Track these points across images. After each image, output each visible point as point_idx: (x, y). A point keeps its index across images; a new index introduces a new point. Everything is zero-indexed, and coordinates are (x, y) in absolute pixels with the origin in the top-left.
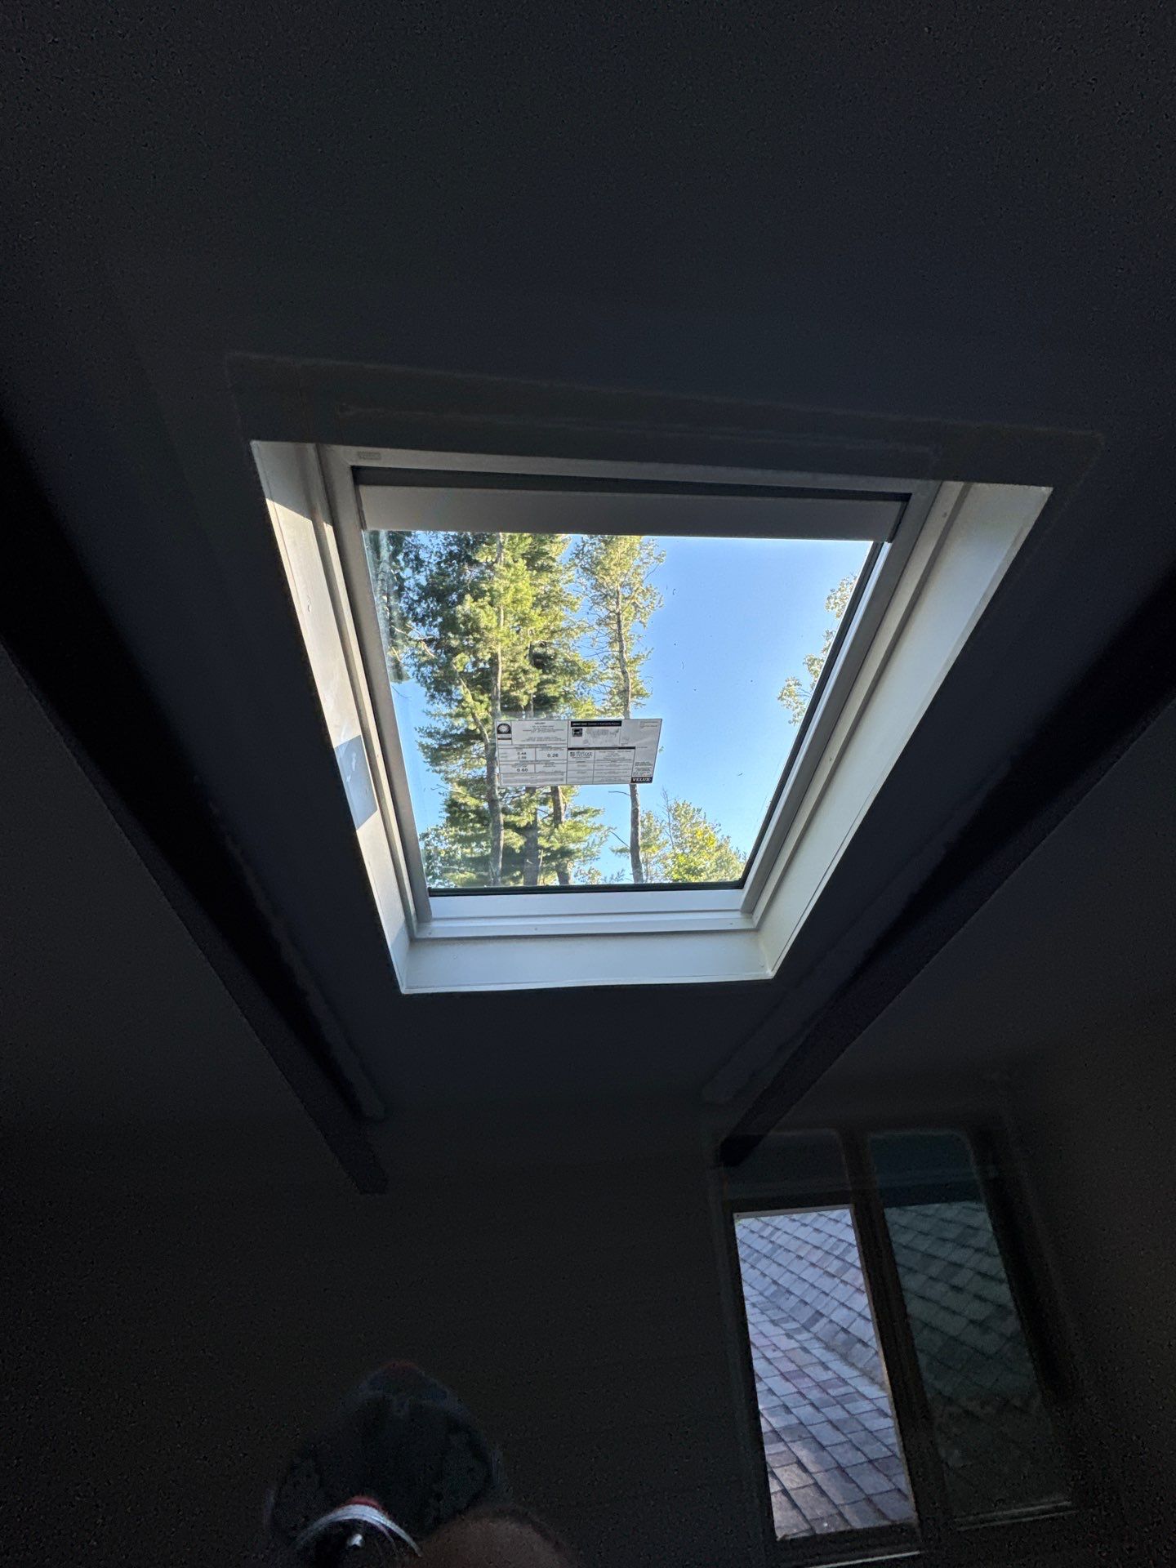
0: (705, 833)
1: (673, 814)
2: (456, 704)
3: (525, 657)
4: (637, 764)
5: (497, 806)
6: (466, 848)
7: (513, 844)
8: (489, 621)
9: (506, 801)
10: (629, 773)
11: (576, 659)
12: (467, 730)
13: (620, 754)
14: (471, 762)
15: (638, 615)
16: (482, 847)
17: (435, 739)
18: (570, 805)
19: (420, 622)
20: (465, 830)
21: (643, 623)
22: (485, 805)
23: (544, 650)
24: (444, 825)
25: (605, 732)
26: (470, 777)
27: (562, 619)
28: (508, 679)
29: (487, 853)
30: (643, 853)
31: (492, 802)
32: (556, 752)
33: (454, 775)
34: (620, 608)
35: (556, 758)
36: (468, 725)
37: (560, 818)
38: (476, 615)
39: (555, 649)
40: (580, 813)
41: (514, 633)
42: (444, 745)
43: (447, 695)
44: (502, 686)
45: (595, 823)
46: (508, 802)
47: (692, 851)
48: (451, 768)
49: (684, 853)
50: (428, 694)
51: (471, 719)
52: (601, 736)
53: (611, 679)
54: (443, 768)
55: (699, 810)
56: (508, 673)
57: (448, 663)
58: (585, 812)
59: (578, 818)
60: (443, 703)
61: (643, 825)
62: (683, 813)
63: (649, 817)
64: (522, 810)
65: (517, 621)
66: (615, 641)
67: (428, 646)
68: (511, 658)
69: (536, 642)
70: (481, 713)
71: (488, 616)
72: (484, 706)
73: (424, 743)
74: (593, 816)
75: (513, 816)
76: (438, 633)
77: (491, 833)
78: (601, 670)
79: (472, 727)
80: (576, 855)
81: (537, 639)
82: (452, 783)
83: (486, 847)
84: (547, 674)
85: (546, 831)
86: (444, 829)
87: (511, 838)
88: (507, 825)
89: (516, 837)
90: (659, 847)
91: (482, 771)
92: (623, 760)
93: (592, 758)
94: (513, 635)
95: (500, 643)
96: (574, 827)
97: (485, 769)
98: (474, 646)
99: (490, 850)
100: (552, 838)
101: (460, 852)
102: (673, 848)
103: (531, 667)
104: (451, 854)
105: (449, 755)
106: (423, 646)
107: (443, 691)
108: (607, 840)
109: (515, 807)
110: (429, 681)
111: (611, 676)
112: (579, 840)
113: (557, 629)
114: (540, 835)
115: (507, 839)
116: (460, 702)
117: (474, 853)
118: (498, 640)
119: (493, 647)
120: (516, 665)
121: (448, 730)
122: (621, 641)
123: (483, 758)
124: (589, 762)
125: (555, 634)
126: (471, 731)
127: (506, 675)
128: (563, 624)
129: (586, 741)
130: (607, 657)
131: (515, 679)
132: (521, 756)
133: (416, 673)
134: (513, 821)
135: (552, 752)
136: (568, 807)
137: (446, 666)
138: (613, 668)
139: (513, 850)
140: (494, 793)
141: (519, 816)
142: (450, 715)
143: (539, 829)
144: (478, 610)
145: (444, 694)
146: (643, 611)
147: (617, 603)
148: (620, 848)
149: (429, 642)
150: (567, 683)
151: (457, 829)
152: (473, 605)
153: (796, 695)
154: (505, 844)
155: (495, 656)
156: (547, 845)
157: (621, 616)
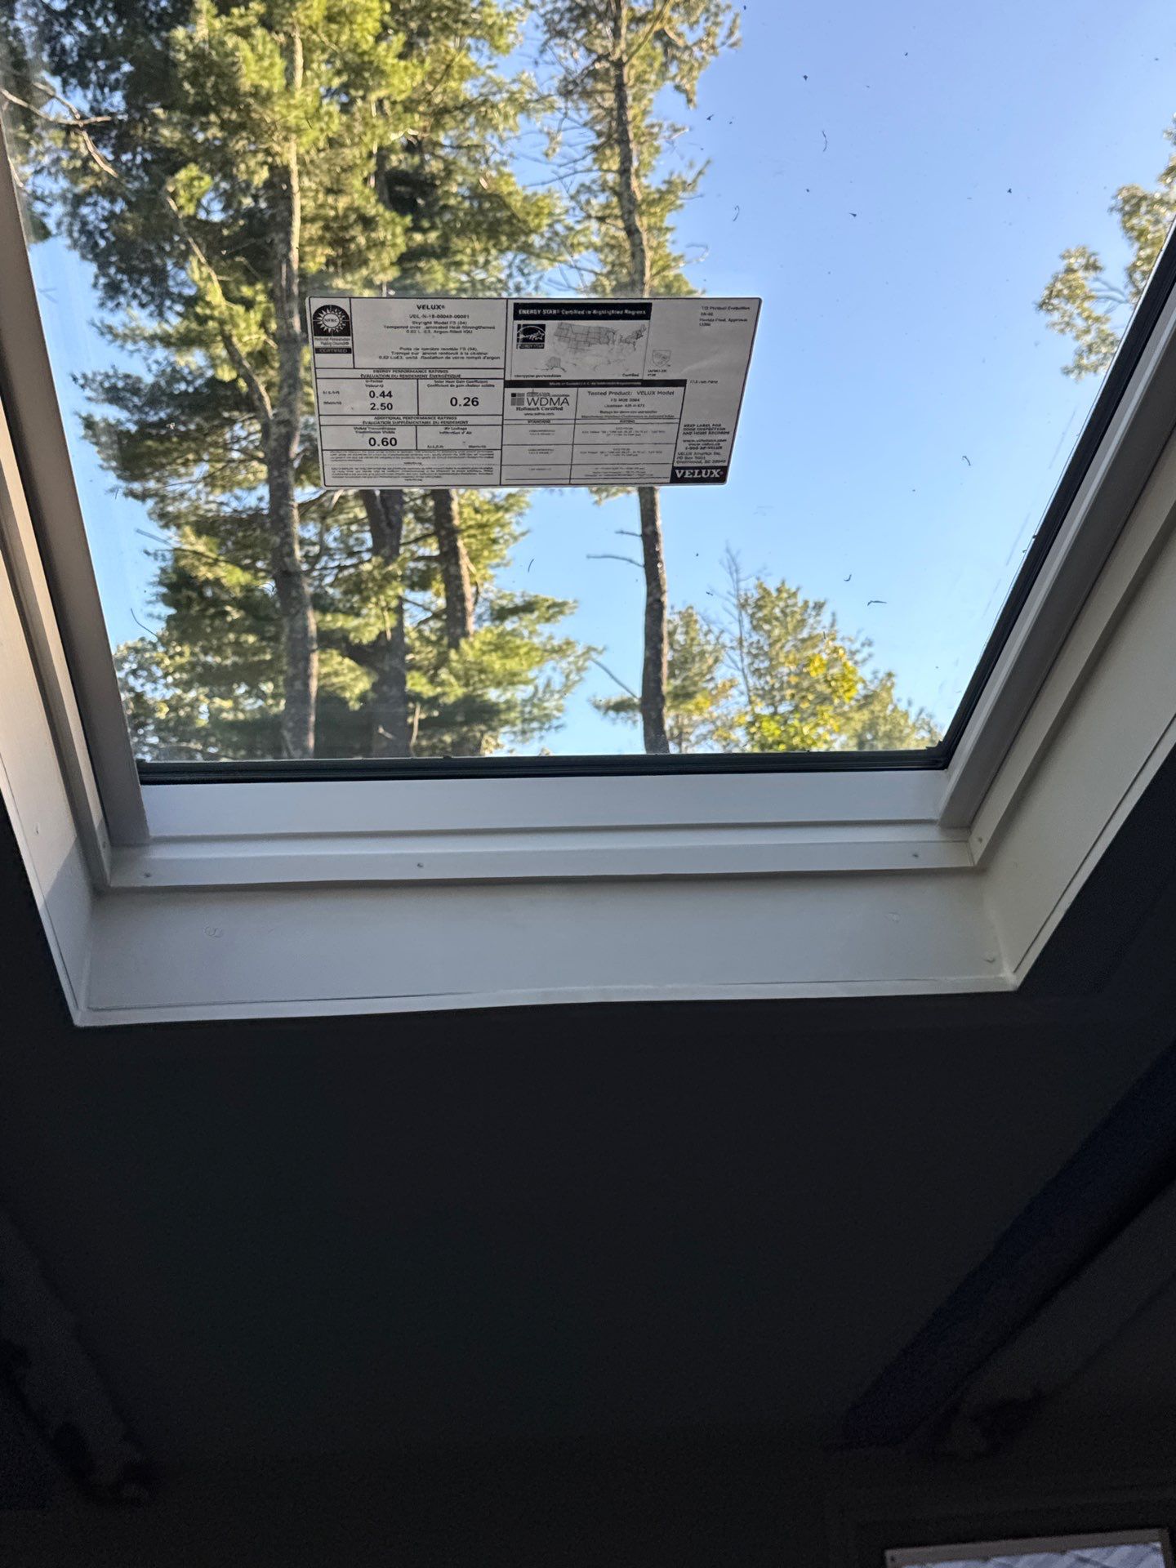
0: (829, 665)
1: (752, 616)
2: (179, 308)
3: (366, 180)
4: (689, 429)
5: (299, 587)
6: (223, 698)
7: (343, 688)
8: (265, 72)
9: (322, 578)
10: (667, 455)
11: (505, 189)
12: (213, 382)
13: (643, 399)
14: (228, 472)
15: (673, 69)
16: (262, 696)
17: (126, 407)
18: (490, 591)
19: (73, 75)
20: (219, 651)
21: (685, 92)
22: (269, 586)
23: (417, 160)
24: (160, 639)
25: (605, 338)
26: (227, 510)
27: (465, 73)
28: (321, 239)
29: (275, 710)
30: (672, 713)
31: (287, 578)
32: (472, 392)
33: (184, 505)
34: (623, 45)
35: (472, 409)
36: (214, 366)
37: (462, 622)
38: (227, 55)
39: (445, 161)
40: (516, 611)
41: (335, 108)
42: (153, 425)
43: (153, 284)
44: (301, 260)
45: (551, 638)
46: (329, 580)
47: (797, 709)
48: (175, 486)
49: (775, 713)
50: (102, 281)
51: (220, 351)
52: (597, 349)
53: (598, 249)
54: (152, 484)
55: (819, 607)
56: (320, 224)
57: (154, 192)
58: (528, 607)
59: (509, 625)
60: (143, 306)
61: (671, 645)
62: (777, 611)
63: (688, 619)
64: (365, 600)
65: (339, 73)
66: (608, 144)
67: (96, 143)
68: (327, 181)
69: (396, 137)
70: (249, 334)
71: (261, 58)
72: (255, 316)
73: (97, 418)
74: (548, 620)
75: (341, 617)
76: (122, 106)
77: (285, 660)
78: (570, 221)
79: (226, 374)
80: (503, 717)
81: (396, 131)
82: (179, 526)
83: (275, 696)
84: (424, 231)
85: (428, 654)
86: (161, 649)
87: (336, 674)
88: (330, 640)
89: (351, 670)
90: (714, 699)
91: (257, 497)
92: (652, 416)
93: (568, 412)
94: (330, 114)
95: (294, 136)
96: (500, 646)
97: (264, 491)
98: (225, 143)
99: (283, 702)
100: (444, 674)
101: (204, 708)
102: (751, 702)
103: (381, 208)
104: (182, 713)
105: (167, 453)
106: (84, 143)
107: (142, 273)
108: (581, 679)
109: (345, 593)
110: (102, 243)
111: (596, 240)
112: (511, 679)
113: (451, 104)
114: (413, 666)
115: (328, 675)
116: (190, 302)
117: (243, 711)
118: (288, 129)
119: (277, 148)
120: (343, 203)
121: (163, 383)
122: (624, 141)
123: (261, 461)
124: (561, 422)
125: (447, 119)
126: (222, 383)
127: (314, 230)
128: (469, 90)
129: (554, 362)
130: (589, 189)
131: (339, 242)
132: (379, 401)
133: (67, 220)
134: (341, 629)
135: (462, 393)
136: (483, 595)
137: (149, 202)
138: (601, 219)
139: (344, 702)
140: (291, 553)
141: (358, 615)
142: (166, 340)
143: (410, 650)
144: (231, 41)
145: (146, 281)
146: (686, 57)
147: (616, 32)
148: (615, 699)
149: (98, 132)
150: (481, 259)
151: (197, 650)
152: (217, 24)
153: (1088, 297)
154: (321, 688)
155: (280, 174)
156: (428, 691)
157: (626, 70)
